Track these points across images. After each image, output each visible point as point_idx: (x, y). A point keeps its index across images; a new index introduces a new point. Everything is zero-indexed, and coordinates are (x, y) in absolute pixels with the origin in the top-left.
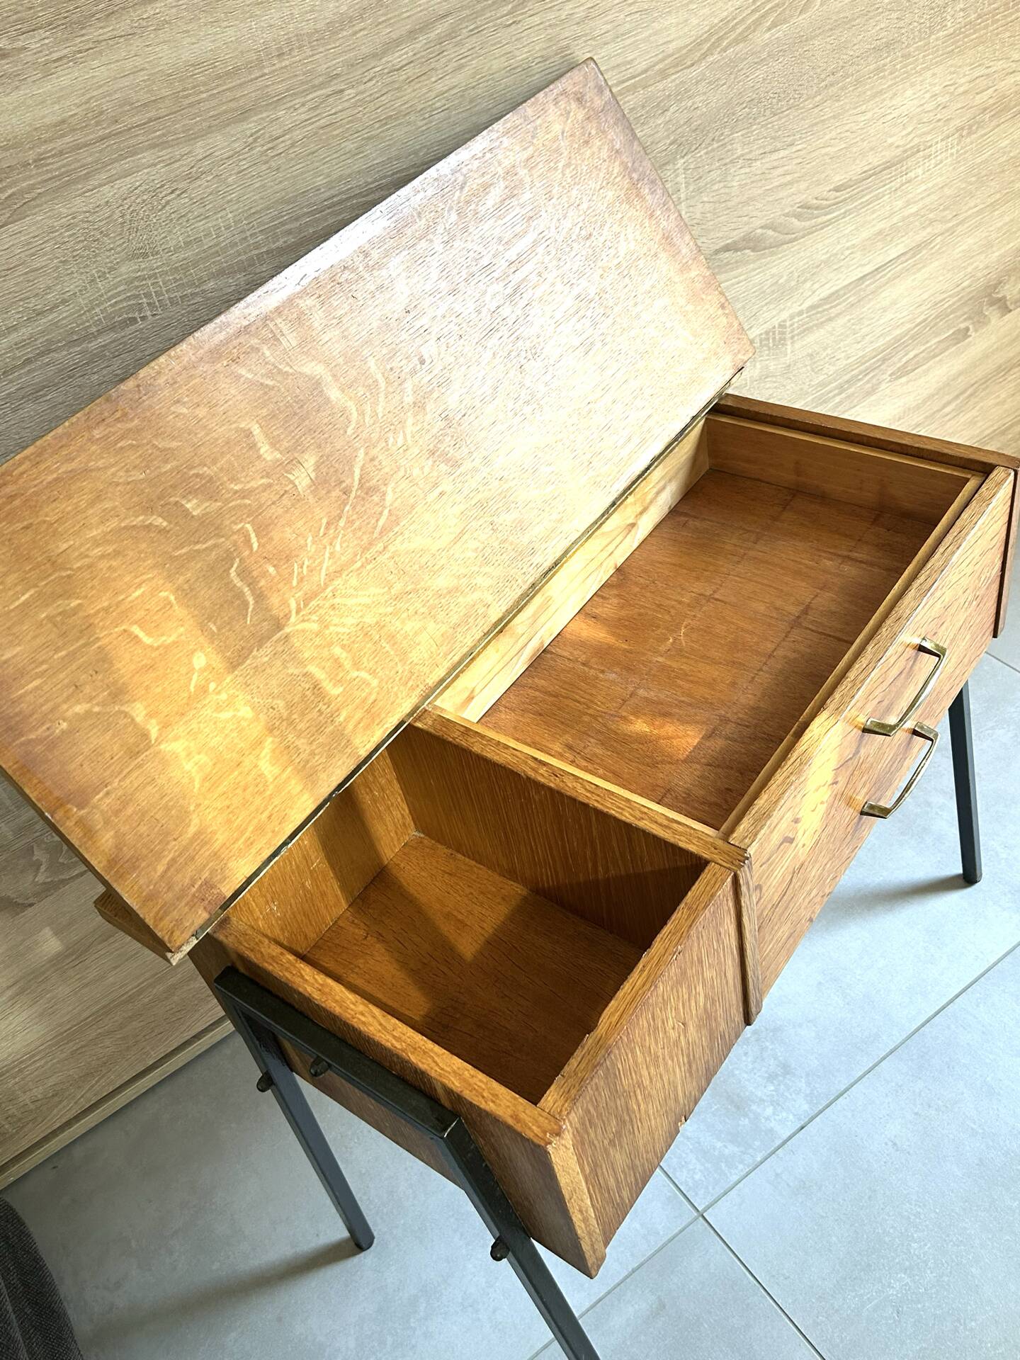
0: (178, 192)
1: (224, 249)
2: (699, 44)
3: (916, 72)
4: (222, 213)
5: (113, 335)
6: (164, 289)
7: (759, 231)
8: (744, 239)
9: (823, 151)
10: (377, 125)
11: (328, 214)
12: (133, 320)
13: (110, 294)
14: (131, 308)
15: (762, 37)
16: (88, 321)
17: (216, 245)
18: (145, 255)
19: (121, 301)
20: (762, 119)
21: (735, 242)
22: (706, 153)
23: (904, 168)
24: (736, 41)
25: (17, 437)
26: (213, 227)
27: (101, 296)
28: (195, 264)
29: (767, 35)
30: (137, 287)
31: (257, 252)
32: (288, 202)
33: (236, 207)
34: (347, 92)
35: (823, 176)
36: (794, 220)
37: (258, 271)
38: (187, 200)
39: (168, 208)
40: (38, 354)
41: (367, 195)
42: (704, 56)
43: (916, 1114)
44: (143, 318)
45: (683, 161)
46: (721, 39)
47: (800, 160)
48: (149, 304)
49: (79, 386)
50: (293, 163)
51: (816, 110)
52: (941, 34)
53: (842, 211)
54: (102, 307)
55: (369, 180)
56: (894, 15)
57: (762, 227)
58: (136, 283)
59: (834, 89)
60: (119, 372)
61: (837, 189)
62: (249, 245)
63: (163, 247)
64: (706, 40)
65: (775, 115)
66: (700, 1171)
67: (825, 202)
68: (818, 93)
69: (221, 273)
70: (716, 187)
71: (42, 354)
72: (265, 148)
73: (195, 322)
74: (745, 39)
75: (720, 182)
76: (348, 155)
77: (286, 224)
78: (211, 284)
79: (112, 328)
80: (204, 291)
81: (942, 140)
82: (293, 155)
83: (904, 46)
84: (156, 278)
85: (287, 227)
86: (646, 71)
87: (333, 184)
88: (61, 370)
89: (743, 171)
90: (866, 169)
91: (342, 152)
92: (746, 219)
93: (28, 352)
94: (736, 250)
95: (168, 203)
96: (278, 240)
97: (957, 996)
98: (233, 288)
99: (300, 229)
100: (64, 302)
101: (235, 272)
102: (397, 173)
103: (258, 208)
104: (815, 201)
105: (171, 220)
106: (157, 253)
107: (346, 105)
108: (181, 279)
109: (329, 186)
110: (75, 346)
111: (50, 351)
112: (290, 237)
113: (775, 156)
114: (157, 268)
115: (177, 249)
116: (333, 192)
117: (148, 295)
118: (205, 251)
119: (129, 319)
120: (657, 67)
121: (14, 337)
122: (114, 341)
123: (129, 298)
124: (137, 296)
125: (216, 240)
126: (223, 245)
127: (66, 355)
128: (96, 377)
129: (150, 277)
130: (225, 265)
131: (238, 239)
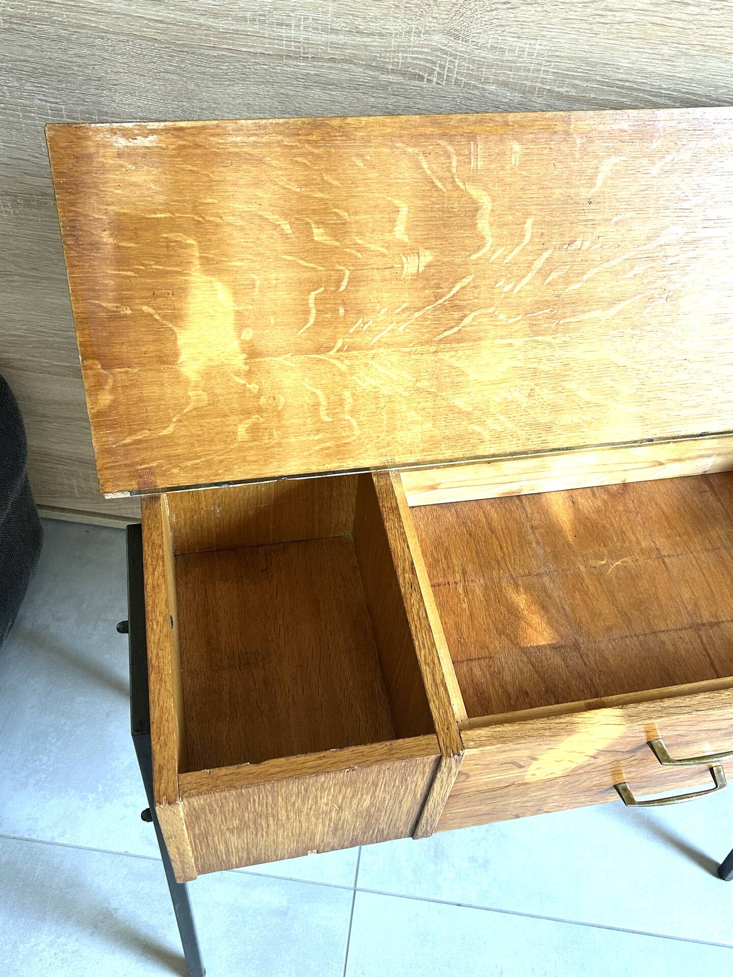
0: (509, 6)
1: (519, 69)
4: (533, 42)
5: (400, 79)
6: (456, 70)
10: (700, 47)
11: (614, 91)
12: (421, 78)
13: (415, 49)
14: (425, 68)
16: (389, 59)
17: (513, 62)
18: (457, 37)
19: (420, 59)
25: (297, 105)
26: (520, 48)
27: (409, 47)
28: (490, 66)
30: (438, 56)
31: (541, 85)
32: (589, 64)
33: (545, 43)
34: (690, 7)
37: (533, 99)
38: (512, 15)
39: (495, 12)
40: (342, 59)
41: (654, 96)
43: (533, 970)
44: (429, 81)
48: (439, 74)
49: (358, 99)
50: (611, 36)
54: (405, 55)
55: (664, 86)
58: (439, 53)
60: (391, 107)
62: (537, 77)
63: (474, 39)
69: (505, 84)
71: (344, 61)
72: (597, 12)
73: (464, 107)
76: (659, 57)
77: (576, 79)
78: (493, 88)
79: (404, 74)
80: (483, 89)
82: (615, 31)
84: (455, 58)
85: (576, 82)
87: (632, 72)
88: (351, 80)
91: (656, 51)
93: (337, 54)
95: (496, 9)
96: (562, 87)
97: (633, 932)
99: (585, 90)
100: (381, 34)
101: (516, 90)
102: (690, 94)
103: (562, 54)
105: (492, 23)
106: (466, 41)
107: (684, 17)
109: (629, 71)
110: (370, 69)
111: (351, 62)
112: (573, 90)
114: (460, 52)
115: (483, 47)
116: (628, 77)
117: (440, 66)
118: (502, 61)
119: (419, 75)
121: (333, 37)
122: (400, 84)
123: (427, 61)
124: (434, 63)
125: (515, 58)
126: (518, 65)
127: (361, 72)
128: (373, 100)
129: (451, 55)
130: (511, 80)
131: (532, 67)
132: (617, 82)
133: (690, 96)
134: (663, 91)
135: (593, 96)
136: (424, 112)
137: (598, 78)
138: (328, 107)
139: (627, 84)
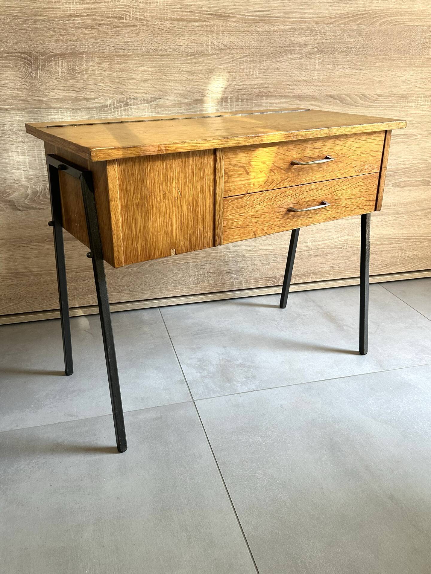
1: (157, 10)
2: (331, 18)
3: (415, 66)
5: (115, 20)
6: (135, 13)
7: (344, 96)
8: (338, 96)
9: (374, 78)
11: (192, 15)
13: (119, 7)
14: (124, 14)
15: (354, 26)
16: (110, 12)
17: (155, 7)
19: (121, 10)
20: (351, 55)
21: (334, 95)
22: (328, 57)
23: (407, 100)
24: (345, 23)
25: (77, 37)
27: (116, 6)
28: (147, 10)
29: (357, 26)
30: (127, 9)
31: (167, 16)
32: (181, 5)
35: (373, 87)
36: (358, 98)
37: (165, 22)
40: (92, 14)
41: (206, 15)
42: (332, 23)
43: (296, 401)
44: (126, 19)
45: (319, 56)
46: (339, 20)
47: (364, 77)
48: (129, 16)
51: (373, 62)
52: (426, 56)
53: (379, 105)
54: (115, 10)
55: (208, 10)
56: (408, 41)
57: (345, 95)
58: (127, 7)
59: (380, 57)
60: (113, 33)
61: (378, 95)
62: (165, 13)
64: (334, 18)
65: (356, 56)
66: (202, 391)
67: (372, 98)
68: (374, 55)
69: (153, 17)
70: (329, 71)
71: (93, 15)
73: (141, 29)
74: (348, 24)
75: (331, 70)
78: (149, 19)
79: (116, 18)
80: (147, 20)
81: (424, 97)
83: (411, 54)
84: (134, 9)
85: (179, 13)
86: (310, 18)
87: (197, 6)
88: (96, 23)
89: (341, 70)
90: (390, 93)
92: (340, 88)
93: (89, 12)
94: (334, 99)
98: (156, 24)
99: (182, 15)
101: (158, 19)
102: (218, 12)
103: (171, 2)
104: (368, 95)
108: (141, 13)
109: (195, 6)
110: (103, 17)
111: (95, 15)
113: (354, 71)
114: (135, 6)
116: (196, 8)
117: (130, 13)
118: (151, 8)
119: (122, 17)
120: (314, 19)
121: (87, 6)
122: (115, 22)
123: (124, 11)
124: (126, 12)
125: (155, 6)
126: (157, 8)
127: (100, 19)
128: (106, 30)
129: (132, 7)
130: (156, 15)
131: (162, 8)
132: (193, 11)
133: (218, 13)
134: (209, 12)
135: (186, 17)
136: (126, 33)
137: (186, 10)
138: (89, 36)
139: (196, 11)
